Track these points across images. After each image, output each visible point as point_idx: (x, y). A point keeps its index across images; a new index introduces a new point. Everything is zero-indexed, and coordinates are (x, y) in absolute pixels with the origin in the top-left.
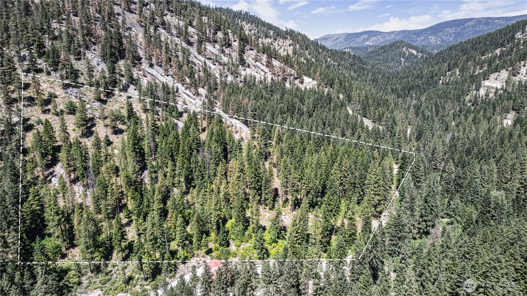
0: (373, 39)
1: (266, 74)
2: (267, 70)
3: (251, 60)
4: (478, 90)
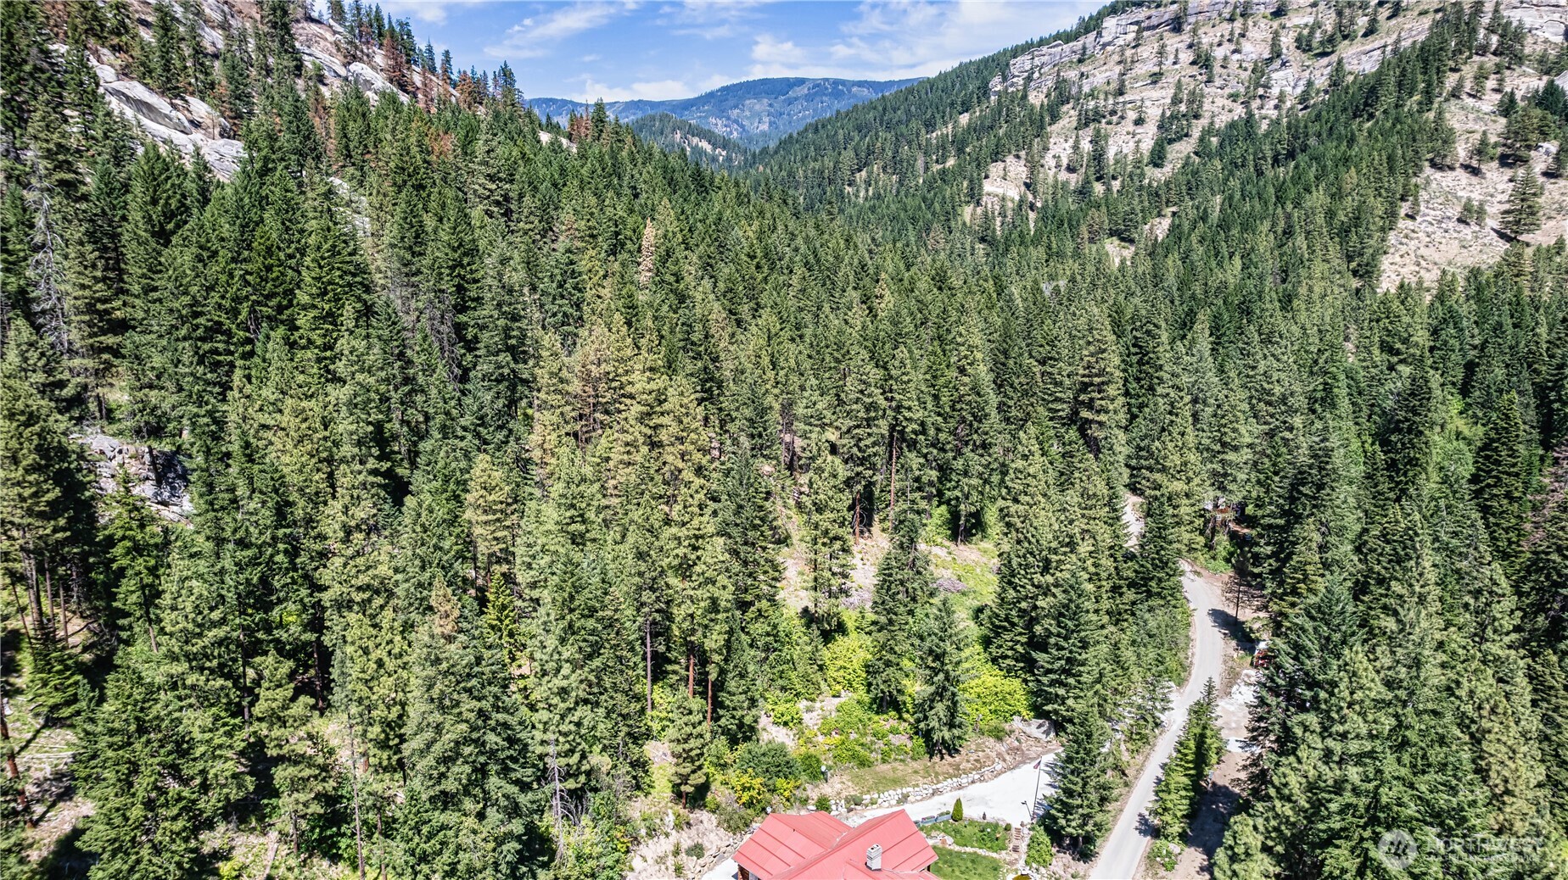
3: (325, 57)
4: (978, 203)
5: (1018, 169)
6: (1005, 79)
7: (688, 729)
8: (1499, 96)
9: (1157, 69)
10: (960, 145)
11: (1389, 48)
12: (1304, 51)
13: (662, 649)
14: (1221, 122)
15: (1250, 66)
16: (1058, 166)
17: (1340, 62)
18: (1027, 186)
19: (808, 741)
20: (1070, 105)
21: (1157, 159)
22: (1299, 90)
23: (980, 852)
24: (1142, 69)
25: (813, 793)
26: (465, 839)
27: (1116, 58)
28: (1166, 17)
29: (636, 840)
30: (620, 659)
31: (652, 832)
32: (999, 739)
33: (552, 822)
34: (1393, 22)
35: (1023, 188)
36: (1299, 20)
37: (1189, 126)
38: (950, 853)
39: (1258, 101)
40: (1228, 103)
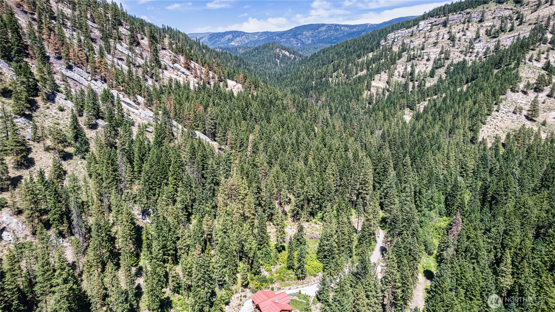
0: (238, 39)
1: (188, 77)
2: (187, 72)
3: (167, 61)
4: (369, 90)
5: (384, 76)
6: (386, 41)
7: (244, 273)
8: (546, 60)
9: (436, 41)
10: (368, 64)
11: (516, 37)
12: (488, 36)
13: (241, 255)
14: (455, 62)
15: (468, 40)
16: (399, 75)
17: (499, 41)
18: (387, 83)
19: (272, 275)
20: (406, 53)
21: (432, 75)
22: (484, 50)
23: (303, 301)
24: (432, 40)
25: (271, 286)
26: (202, 293)
27: (423, 35)
28: (441, 21)
29: (233, 294)
30: (231, 259)
31: (236, 292)
32: (315, 277)
33: (217, 290)
34: (520, 27)
35: (386, 83)
36: (487, 24)
37: (444, 62)
38: (297, 301)
39: (470, 54)
40: (459, 54)
